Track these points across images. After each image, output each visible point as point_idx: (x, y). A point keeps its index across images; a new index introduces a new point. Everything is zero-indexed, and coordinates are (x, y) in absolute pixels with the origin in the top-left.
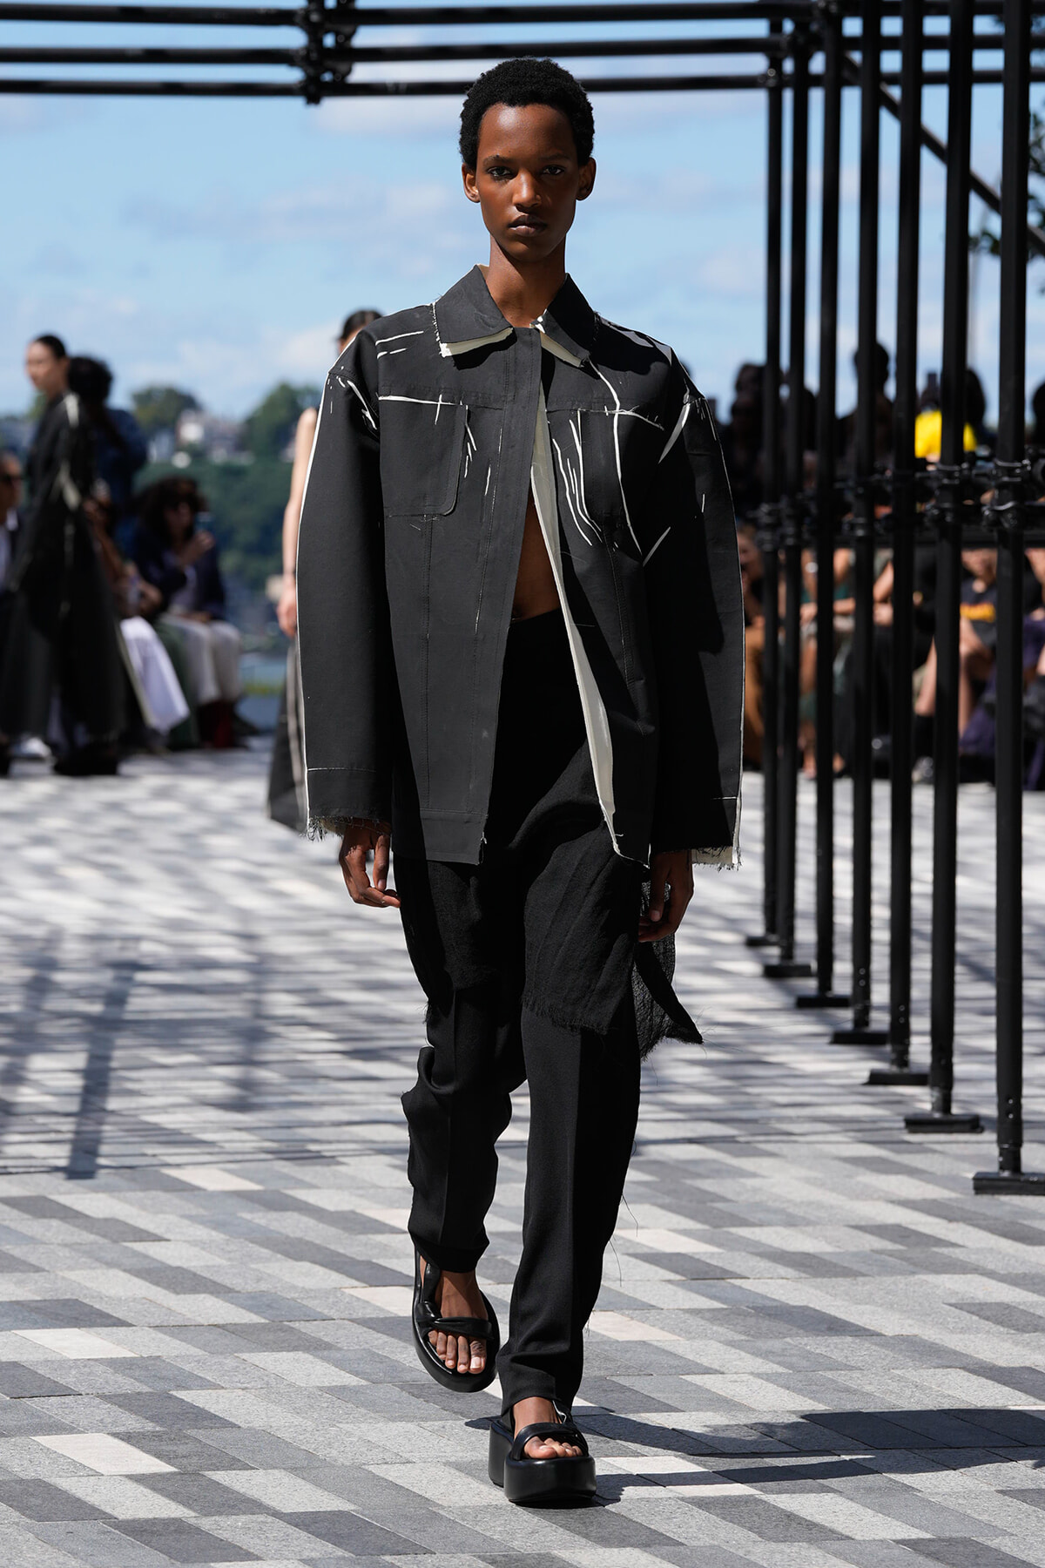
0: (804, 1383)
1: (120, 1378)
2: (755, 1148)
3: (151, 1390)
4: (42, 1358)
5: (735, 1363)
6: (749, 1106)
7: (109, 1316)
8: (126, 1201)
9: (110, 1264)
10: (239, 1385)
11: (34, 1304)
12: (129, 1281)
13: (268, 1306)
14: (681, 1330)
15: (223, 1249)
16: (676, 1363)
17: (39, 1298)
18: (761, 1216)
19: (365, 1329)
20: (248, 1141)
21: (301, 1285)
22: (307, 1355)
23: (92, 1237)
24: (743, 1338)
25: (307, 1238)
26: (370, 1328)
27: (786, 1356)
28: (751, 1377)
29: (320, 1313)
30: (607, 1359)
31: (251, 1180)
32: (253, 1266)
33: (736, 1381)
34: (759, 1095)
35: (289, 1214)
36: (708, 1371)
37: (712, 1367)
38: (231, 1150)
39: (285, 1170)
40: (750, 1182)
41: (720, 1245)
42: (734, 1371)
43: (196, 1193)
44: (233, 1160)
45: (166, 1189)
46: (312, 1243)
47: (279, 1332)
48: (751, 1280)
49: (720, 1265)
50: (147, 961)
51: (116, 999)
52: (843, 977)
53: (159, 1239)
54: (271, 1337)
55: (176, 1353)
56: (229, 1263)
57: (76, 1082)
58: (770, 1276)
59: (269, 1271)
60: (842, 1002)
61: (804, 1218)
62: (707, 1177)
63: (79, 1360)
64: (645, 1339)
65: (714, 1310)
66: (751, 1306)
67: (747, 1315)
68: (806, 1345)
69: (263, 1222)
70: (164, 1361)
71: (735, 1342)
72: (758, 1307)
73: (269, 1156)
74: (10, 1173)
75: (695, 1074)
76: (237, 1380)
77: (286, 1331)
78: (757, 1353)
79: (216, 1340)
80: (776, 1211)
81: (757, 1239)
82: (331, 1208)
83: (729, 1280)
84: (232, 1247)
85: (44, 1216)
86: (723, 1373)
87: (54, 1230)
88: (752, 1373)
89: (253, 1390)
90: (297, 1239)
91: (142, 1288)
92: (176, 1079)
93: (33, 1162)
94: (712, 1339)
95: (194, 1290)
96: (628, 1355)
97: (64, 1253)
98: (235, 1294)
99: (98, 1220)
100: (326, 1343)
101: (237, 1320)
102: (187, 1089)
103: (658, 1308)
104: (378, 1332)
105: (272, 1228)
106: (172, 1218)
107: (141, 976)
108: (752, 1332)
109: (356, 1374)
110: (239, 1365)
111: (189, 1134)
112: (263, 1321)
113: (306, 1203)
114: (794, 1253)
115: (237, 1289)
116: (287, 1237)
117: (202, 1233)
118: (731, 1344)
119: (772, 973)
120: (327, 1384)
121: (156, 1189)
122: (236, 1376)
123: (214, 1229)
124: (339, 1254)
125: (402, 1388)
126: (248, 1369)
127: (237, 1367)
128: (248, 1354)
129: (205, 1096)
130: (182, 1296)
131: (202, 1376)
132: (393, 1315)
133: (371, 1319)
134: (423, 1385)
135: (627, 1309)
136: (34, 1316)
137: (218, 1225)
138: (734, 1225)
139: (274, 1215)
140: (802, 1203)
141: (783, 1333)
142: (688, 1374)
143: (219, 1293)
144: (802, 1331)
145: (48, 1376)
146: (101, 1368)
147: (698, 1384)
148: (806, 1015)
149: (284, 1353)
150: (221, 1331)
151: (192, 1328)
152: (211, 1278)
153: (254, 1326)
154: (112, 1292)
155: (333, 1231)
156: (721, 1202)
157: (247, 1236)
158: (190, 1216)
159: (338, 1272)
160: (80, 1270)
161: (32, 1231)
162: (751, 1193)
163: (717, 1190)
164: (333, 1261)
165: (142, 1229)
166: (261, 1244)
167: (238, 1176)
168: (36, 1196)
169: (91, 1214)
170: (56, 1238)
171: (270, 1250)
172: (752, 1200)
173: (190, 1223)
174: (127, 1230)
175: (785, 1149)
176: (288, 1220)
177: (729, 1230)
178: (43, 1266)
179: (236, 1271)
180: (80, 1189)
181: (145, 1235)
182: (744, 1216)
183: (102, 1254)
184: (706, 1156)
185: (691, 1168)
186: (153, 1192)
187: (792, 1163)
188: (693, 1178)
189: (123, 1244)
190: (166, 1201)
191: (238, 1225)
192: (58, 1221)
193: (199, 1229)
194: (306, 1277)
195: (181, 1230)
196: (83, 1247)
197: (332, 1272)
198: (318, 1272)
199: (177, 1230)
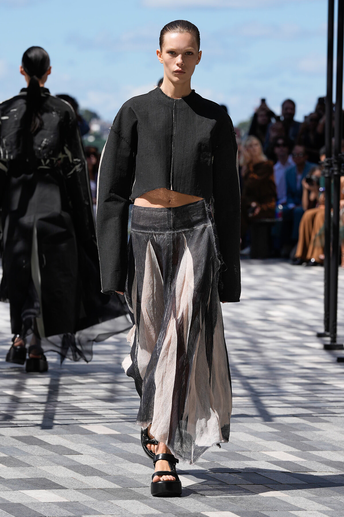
0: (339, 515)
1: (62, 510)
3: (74, 515)
4: (30, 502)
5: (311, 506)
6: (318, 402)
7: (58, 485)
8: (65, 438)
9: (58, 464)
10: (110, 513)
11: (27, 480)
12: (66, 470)
13: (122, 481)
15: (104, 458)
16: (287, 506)
17: (29, 477)
18: (322, 446)
20: (114, 414)
21: (135, 473)
22: (137, 501)
23: (51, 452)
24: (314, 496)
25: (138, 454)
27: (332, 503)
28: (317, 512)
29: (143, 484)
30: (259, 504)
31: (115, 430)
32: (115, 465)
33: (312, 514)
34: (321, 397)
36: (300, 509)
37: (302, 508)
38: (108, 418)
39: (130, 426)
40: (318, 433)
41: (305, 458)
42: (311, 509)
43: (94, 435)
44: (109, 422)
45: (81, 434)
47: (126, 492)
48: (318, 473)
49: (305, 466)
53: (78, 454)
54: (123, 494)
55: (84, 500)
56: (106, 464)
57: (45, 390)
58: (326, 471)
59: (123, 467)
61: (339, 448)
63: (45, 503)
64: (274, 496)
68: (340, 499)
69: (120, 447)
70: (79, 503)
71: (311, 497)
73: (123, 420)
74: (19, 427)
75: (296, 388)
76: (109, 511)
77: (129, 491)
78: (320, 502)
79: (100, 495)
80: (328, 445)
81: (320, 456)
83: (309, 472)
84: (108, 457)
85: (32, 444)
86: (306, 510)
87: (36, 450)
88: (318, 511)
89: (115, 515)
90: (134, 454)
91: (71, 474)
92: (86, 389)
93: (28, 422)
94: (301, 496)
95: (92, 475)
96: (267, 503)
97: (41, 459)
98: (109, 476)
99: (54, 446)
100: (145, 496)
101: (109, 487)
102: (90, 393)
105: (124, 449)
106: (84, 445)
109: (157, 509)
110: (110, 505)
111: (90, 411)
112: (120, 487)
114: (335, 462)
115: (109, 474)
117: (96, 451)
118: (309, 498)
119: (327, 348)
120: (145, 513)
121: (77, 434)
122: (109, 509)
123: (101, 450)
125: (176, 515)
126: (113, 507)
127: (109, 506)
128: (113, 501)
129: (97, 395)
130: (87, 477)
131: (95, 509)
134: (184, 514)
136: (28, 485)
137: (102, 448)
138: (311, 450)
139: (125, 444)
140: (339, 441)
142: (292, 511)
143: (102, 476)
145: (33, 509)
146: (55, 506)
147: (296, 514)
148: (341, 365)
149: (128, 500)
151: (91, 490)
152: (99, 469)
153: (117, 489)
154: (59, 475)
156: (306, 440)
157: (114, 453)
158: (91, 444)
159: (150, 468)
160: (46, 466)
161: (27, 450)
162: (318, 437)
163: (304, 436)
164: (149, 463)
165: (71, 449)
166: (120, 456)
167: (110, 428)
168: (29, 436)
169: (51, 443)
170: (37, 453)
171: (123, 458)
172: (318, 440)
173: (91, 447)
174: (65, 450)
175: (332, 419)
176: (130, 446)
177: (309, 452)
178: (31, 464)
179: (109, 467)
180: (46, 433)
181: (72, 452)
182: (315, 446)
183: (55, 460)
184: (300, 422)
185: (294, 426)
186: (76, 434)
187: (335, 425)
188: (295, 431)
189: (64, 455)
190: (81, 438)
191: (110, 448)
192: (38, 446)
193: (94, 449)
194: (137, 469)
195: (87, 450)
196: (47, 457)
197: (148, 468)
198: (142, 467)
199: (86, 450)
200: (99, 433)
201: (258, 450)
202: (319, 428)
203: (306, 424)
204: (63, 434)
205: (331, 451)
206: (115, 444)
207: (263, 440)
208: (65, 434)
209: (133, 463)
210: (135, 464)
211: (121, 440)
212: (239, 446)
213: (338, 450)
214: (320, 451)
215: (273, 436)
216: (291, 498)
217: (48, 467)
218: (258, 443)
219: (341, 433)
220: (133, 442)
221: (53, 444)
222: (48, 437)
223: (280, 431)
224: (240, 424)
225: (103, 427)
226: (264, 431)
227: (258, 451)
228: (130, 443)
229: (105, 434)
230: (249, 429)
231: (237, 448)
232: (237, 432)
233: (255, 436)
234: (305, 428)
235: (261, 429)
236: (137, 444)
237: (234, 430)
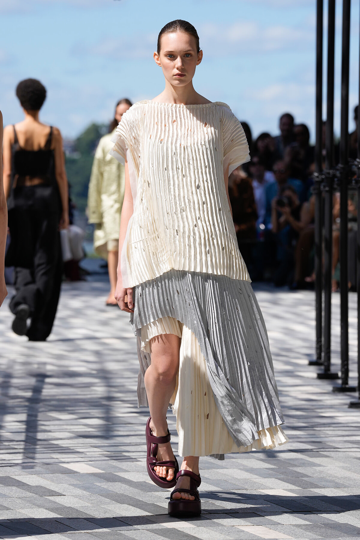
2: (320, 453)
8: (45, 478)
9: (40, 506)
12: (49, 513)
13: (110, 524)
14: (292, 534)
15: (88, 499)
18: (324, 483)
19: (153, 534)
20: (98, 452)
23: (31, 494)
24: (320, 537)
25: (125, 494)
26: (155, 533)
31: (99, 468)
32: (102, 506)
34: (320, 430)
35: (117, 483)
38: (90, 456)
39: (114, 464)
40: (318, 469)
43: (76, 474)
44: (91, 461)
45: (62, 473)
46: (128, 495)
47: (116, 536)
50: (49, 373)
51: (37, 390)
52: (353, 378)
53: (60, 495)
54: (112, 538)
56: (92, 505)
57: (23, 427)
59: (110, 509)
60: (352, 390)
61: (343, 485)
62: (299, 466)
65: (307, 525)
66: (323, 523)
67: (320, 527)
69: (105, 487)
72: (326, 524)
73: (107, 458)
77: (119, 535)
80: (331, 481)
82: (136, 481)
84: (93, 498)
85: (10, 486)
87: (14, 491)
90: (121, 494)
93: (3, 462)
94: (306, 538)
97: (20, 501)
99: (33, 487)
102: (70, 429)
103: (282, 524)
104: (159, 535)
105: (110, 489)
106: (66, 486)
107: (48, 380)
108: (324, 535)
112: (108, 531)
113: (124, 478)
115: (96, 517)
116: (117, 493)
117: (79, 492)
119: (320, 377)
123: (84, 490)
124: (140, 501)
129: (77, 432)
132: (165, 528)
133: (156, 529)
135: (268, 525)
136: (8, 529)
137: (86, 489)
138: (312, 488)
139: (111, 484)
140: (342, 477)
141: (338, 536)
144: (346, 535)
150: (90, 535)
152: (84, 512)
153: (105, 533)
155: (136, 490)
156: (306, 477)
157: (99, 493)
158: (73, 484)
159: (140, 509)
160: (27, 509)
161: (5, 492)
162: (319, 473)
163: (304, 472)
164: (138, 504)
165: (52, 490)
166: (106, 497)
167: (93, 467)
168: (5, 477)
169: (30, 484)
170: (15, 495)
171: (109, 499)
172: (319, 476)
173: (74, 487)
174: (46, 491)
175: (332, 454)
176: (117, 486)
177: (310, 489)
178: (10, 507)
179: (95, 509)
180: (24, 473)
181: (54, 493)
182: (316, 484)
183: (36, 502)
184: (297, 457)
185: (291, 462)
186: (57, 474)
187: (336, 460)
188: (293, 467)
189: (45, 497)
190: (62, 478)
191: (94, 488)
192: (15, 487)
193: (78, 490)
194: (126, 511)
195: (70, 491)
196: (27, 499)
197: (137, 509)
198: (131, 509)
199: (68, 491)
200: (82, 472)
201: (255, 488)
202: (319, 463)
203: (304, 460)
204: (42, 474)
205: (334, 488)
206: (100, 484)
207: (260, 477)
208: (44, 474)
209: (121, 503)
210: (123, 505)
211: (105, 479)
212: (234, 484)
213: (341, 488)
214: (323, 488)
215: (270, 473)
216: (295, 539)
217: (29, 510)
218: (255, 480)
219: (343, 469)
220: (119, 482)
221: (32, 485)
222: (26, 477)
223: (277, 467)
224: (234, 460)
225: (86, 465)
226: (260, 468)
227: (255, 490)
228: (116, 483)
229: (88, 473)
230: (243, 465)
231: (232, 486)
232: (231, 469)
233: (251, 473)
234: (304, 464)
235: (257, 465)
236: (124, 484)
237: (227, 467)
